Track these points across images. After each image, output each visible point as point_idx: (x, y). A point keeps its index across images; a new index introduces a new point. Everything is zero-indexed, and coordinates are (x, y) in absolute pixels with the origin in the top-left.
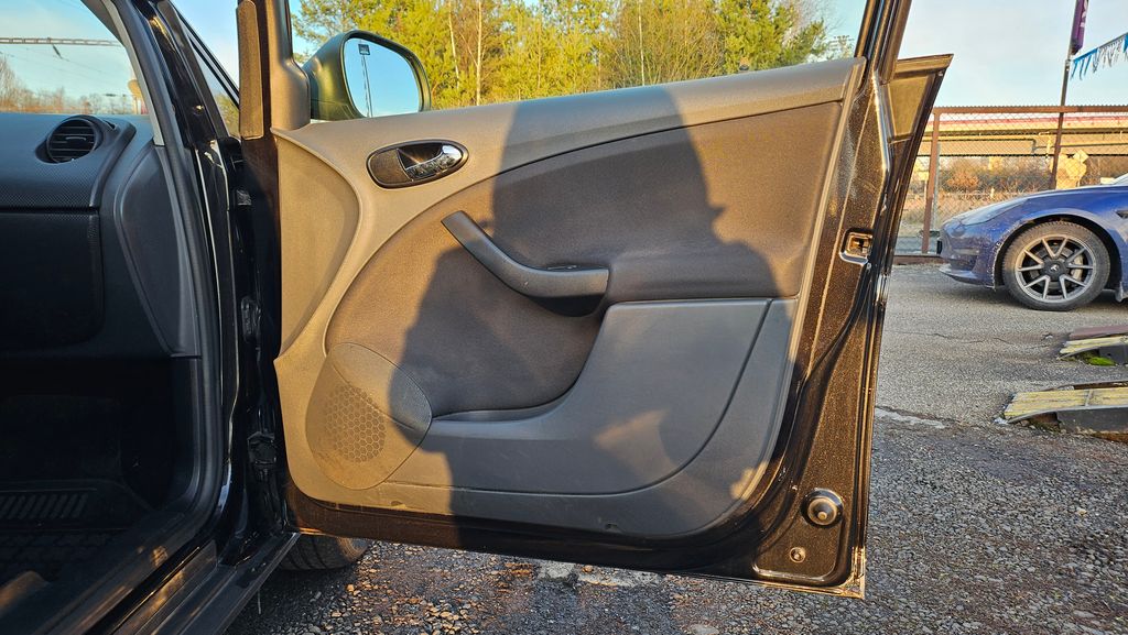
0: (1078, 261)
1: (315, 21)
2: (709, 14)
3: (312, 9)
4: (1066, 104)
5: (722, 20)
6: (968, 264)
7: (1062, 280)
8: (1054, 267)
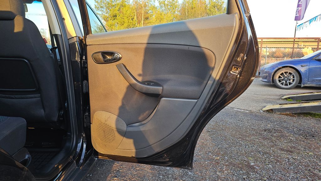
0: (292, 77)
1: (99, 10)
2: (205, 9)
3: (98, 7)
4: (296, 37)
5: (209, 11)
6: (265, 78)
7: (288, 82)
8: (286, 79)
